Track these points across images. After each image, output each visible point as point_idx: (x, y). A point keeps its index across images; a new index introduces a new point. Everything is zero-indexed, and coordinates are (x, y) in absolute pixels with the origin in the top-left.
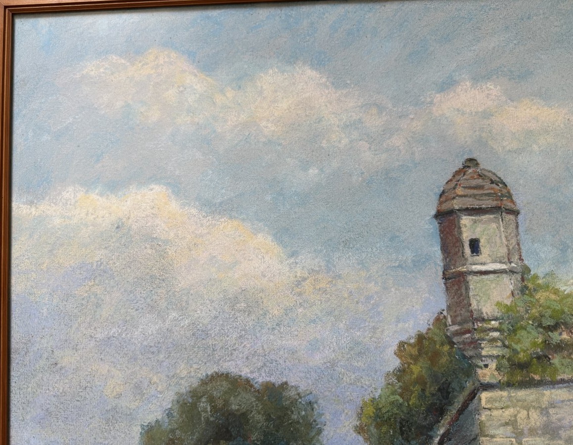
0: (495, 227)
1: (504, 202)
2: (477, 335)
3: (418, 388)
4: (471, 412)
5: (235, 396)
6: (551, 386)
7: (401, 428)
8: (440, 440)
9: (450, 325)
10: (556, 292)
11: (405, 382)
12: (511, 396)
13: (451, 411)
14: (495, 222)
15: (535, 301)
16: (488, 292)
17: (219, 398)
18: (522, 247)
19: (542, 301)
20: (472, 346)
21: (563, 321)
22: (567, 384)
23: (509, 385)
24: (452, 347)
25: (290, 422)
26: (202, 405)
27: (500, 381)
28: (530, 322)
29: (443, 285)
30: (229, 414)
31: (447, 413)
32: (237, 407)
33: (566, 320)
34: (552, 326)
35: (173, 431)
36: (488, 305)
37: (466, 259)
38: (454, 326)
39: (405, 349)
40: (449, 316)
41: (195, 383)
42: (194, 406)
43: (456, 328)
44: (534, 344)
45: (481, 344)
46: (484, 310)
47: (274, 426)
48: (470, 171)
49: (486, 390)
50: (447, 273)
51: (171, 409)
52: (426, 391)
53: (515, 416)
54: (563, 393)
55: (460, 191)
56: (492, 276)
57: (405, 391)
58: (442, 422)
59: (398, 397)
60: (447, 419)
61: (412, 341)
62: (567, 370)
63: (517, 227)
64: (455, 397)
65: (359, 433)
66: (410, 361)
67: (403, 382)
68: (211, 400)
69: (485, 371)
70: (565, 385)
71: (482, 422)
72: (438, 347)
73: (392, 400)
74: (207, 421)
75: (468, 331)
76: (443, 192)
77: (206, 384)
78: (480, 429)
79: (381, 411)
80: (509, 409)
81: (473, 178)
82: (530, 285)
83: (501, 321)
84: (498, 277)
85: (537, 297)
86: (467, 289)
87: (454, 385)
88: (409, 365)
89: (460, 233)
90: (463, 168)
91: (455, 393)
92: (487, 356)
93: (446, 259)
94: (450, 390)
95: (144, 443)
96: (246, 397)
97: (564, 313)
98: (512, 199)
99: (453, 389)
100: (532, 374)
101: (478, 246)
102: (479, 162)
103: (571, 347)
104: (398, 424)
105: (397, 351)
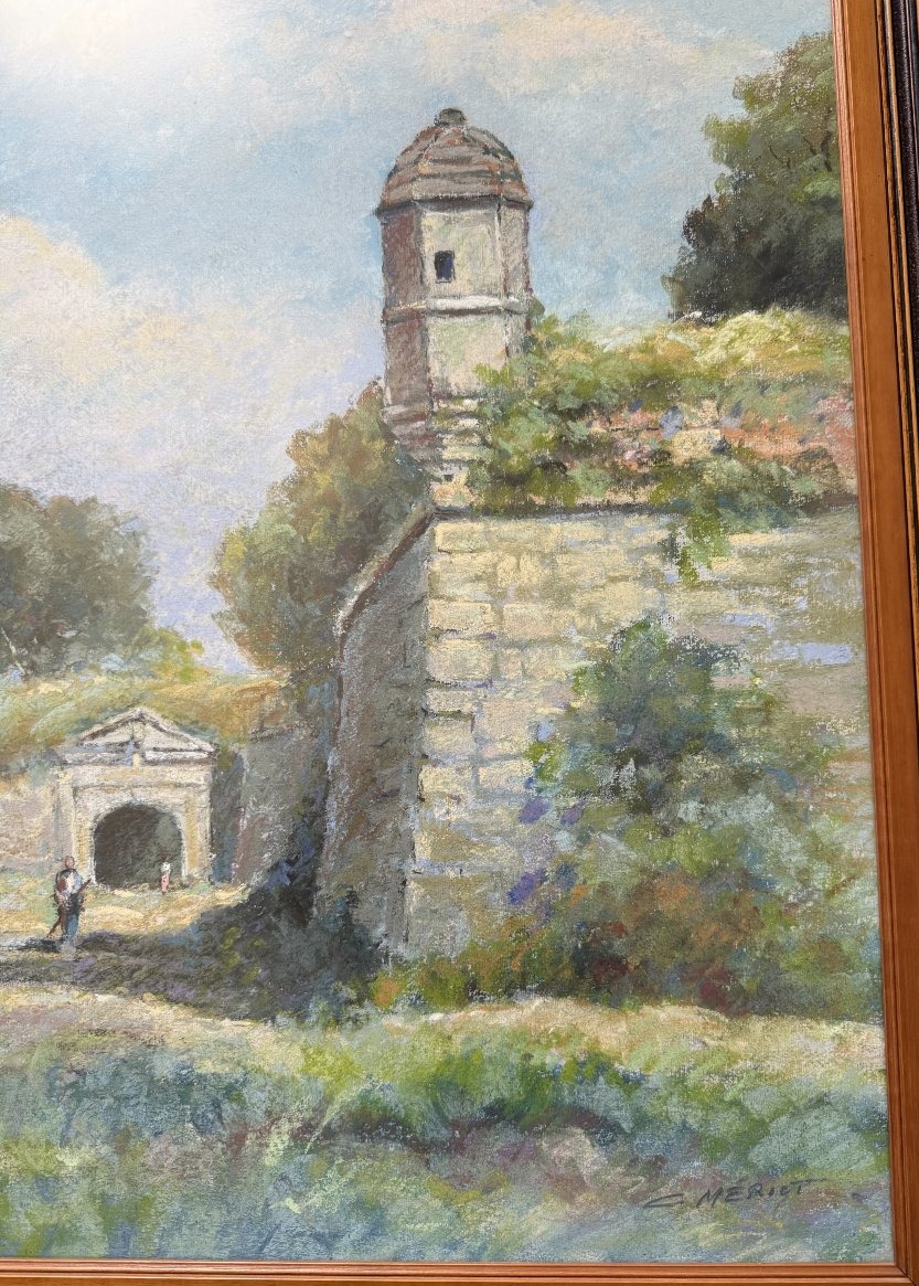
0: (485, 231)
1: (506, 187)
2: (435, 424)
3: (322, 515)
4: (415, 557)
6: (564, 517)
7: (290, 580)
8: (357, 602)
9: (388, 405)
10: (588, 348)
11: (301, 502)
12: (489, 531)
13: (381, 553)
14: (486, 222)
15: (546, 365)
16: (462, 348)
18: (532, 267)
19: (559, 366)
20: (427, 443)
21: (594, 401)
22: (593, 513)
23: (488, 512)
24: (390, 443)
25: (98, 564)
27: (471, 504)
28: (536, 403)
29: (382, 334)
31: (372, 557)
33: (602, 400)
34: (575, 411)
36: (461, 371)
37: (427, 289)
38: (396, 407)
39: (304, 445)
40: (388, 389)
43: (400, 409)
44: (540, 442)
45: (442, 439)
46: (453, 380)
47: (69, 570)
48: (448, 131)
49: (445, 519)
50: (391, 312)
52: (337, 517)
53: (495, 565)
54: (584, 528)
55: (425, 167)
56: (471, 318)
57: (302, 517)
58: (364, 571)
59: (288, 527)
60: (372, 567)
61: (320, 431)
62: (595, 487)
63: (526, 231)
64: (390, 530)
65: (218, 588)
66: (312, 465)
67: (298, 501)
69: (447, 486)
70: (589, 515)
71: (434, 573)
72: (364, 442)
73: (278, 532)
75: (422, 417)
76: (396, 169)
78: (430, 585)
79: (257, 550)
80: (484, 555)
81: (452, 144)
82: (541, 337)
83: (482, 399)
84: (483, 320)
85: (552, 357)
86: (425, 341)
87: (390, 509)
88: (311, 474)
89: (420, 241)
90: (435, 127)
91: (391, 524)
92: (451, 461)
93: (390, 288)
94: (381, 517)
96: (25, 521)
97: (600, 387)
98: (521, 181)
99: (388, 516)
100: (531, 495)
101: (451, 265)
102: (465, 114)
103: (609, 447)
104: (285, 574)
105: (291, 448)
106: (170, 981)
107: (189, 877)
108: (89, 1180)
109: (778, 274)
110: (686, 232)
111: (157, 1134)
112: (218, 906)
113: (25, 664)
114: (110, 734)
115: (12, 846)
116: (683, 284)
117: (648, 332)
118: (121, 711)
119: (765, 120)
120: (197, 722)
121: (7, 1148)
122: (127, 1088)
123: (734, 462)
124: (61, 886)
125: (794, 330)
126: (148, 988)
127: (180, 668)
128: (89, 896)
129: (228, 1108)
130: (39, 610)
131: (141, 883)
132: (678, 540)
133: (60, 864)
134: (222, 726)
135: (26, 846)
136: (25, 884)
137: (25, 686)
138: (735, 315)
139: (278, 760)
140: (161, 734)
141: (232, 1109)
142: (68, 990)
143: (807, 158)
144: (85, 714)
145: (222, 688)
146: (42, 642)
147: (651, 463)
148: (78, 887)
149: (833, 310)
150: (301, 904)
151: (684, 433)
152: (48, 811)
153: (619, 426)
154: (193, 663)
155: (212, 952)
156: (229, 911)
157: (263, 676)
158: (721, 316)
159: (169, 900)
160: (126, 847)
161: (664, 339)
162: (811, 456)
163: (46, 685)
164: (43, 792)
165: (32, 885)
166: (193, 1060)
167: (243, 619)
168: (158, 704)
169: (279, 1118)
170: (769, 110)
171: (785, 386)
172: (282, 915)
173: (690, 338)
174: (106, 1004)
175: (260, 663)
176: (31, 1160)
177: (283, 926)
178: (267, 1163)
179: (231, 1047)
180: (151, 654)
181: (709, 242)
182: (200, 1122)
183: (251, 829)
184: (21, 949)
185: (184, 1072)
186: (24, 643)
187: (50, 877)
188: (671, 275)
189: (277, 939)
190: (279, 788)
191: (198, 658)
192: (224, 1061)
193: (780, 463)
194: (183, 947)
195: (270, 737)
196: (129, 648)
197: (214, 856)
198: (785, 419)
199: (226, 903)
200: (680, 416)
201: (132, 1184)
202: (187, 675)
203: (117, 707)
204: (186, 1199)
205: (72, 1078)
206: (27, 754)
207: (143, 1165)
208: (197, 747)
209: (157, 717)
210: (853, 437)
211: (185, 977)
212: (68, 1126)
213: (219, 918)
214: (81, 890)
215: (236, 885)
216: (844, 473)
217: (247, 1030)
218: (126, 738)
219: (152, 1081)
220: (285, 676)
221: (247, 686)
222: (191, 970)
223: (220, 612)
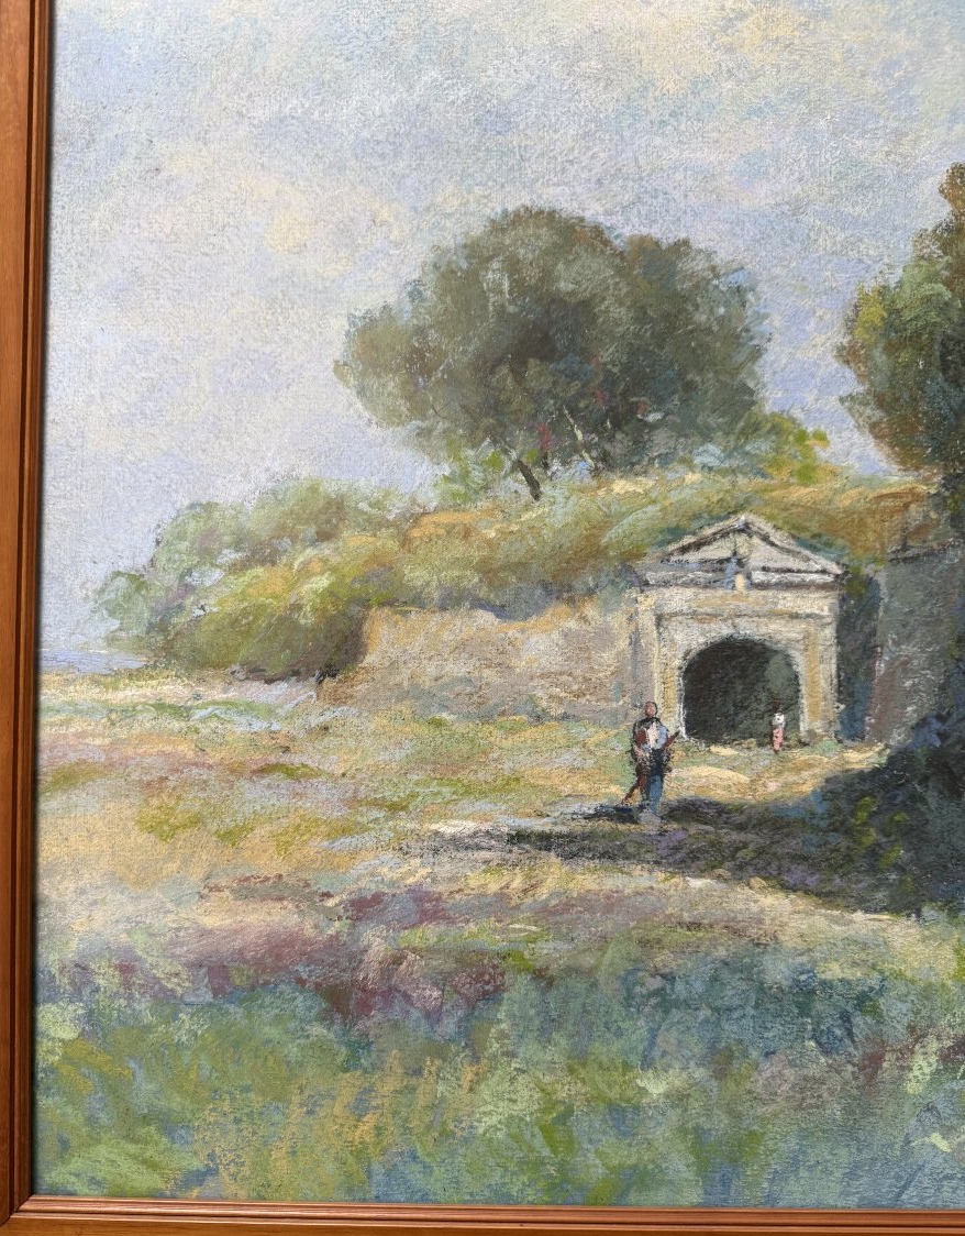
5: (568, 263)
7: (943, 356)
11: (959, 256)
17: (531, 264)
25: (690, 327)
26: (490, 276)
30: (553, 301)
32: (571, 287)
35: (420, 331)
41: (478, 229)
42: (472, 277)
47: (652, 334)
51: (419, 282)
57: (959, 275)
59: (940, 287)
65: (847, 362)
67: (955, 254)
68: (513, 266)
73: (928, 293)
74: (501, 310)
77: (503, 230)
79: (901, 316)
95: (353, 356)
96: (595, 266)
104: (936, 347)
105: (945, 186)
106: (786, 863)
107: (811, 733)
108: (679, 1111)
111: (768, 1055)
112: (848, 770)
113: (594, 454)
114: (705, 548)
115: (575, 687)
118: (720, 519)
120: (819, 535)
121: (571, 1070)
122: (729, 996)
124: (640, 739)
126: (758, 872)
127: (797, 465)
128: (678, 753)
129: (861, 1022)
130: (614, 383)
131: (745, 738)
133: (639, 711)
134: (853, 542)
135: (591, 687)
136: (594, 735)
137: (594, 483)
139: (926, 588)
140: (772, 549)
141: (866, 1023)
142: (650, 872)
144: (673, 521)
145: (853, 492)
146: (617, 425)
148: (663, 741)
150: (955, 770)
152: (623, 644)
154: (815, 459)
155: (842, 828)
156: (862, 776)
157: (905, 478)
159: (783, 760)
160: (726, 693)
163: (623, 482)
164: (617, 620)
165: (602, 736)
166: (815, 962)
167: (880, 402)
168: (768, 511)
169: (925, 1036)
172: (930, 784)
174: (701, 890)
175: (903, 462)
176: (603, 1087)
177: (932, 798)
178: (910, 1091)
179: (865, 946)
180: (761, 446)
182: (824, 1040)
183: (890, 674)
184: (588, 817)
185: (803, 977)
186: (593, 426)
187: (625, 729)
189: (923, 814)
190: (927, 624)
191: (822, 453)
192: (855, 964)
194: (803, 821)
195: (915, 558)
196: (732, 438)
197: (842, 707)
199: (857, 767)
201: (736, 1116)
202: (807, 475)
203: (714, 513)
204: (804, 1134)
205: (656, 983)
206: (597, 571)
207: (750, 1092)
208: (818, 567)
209: (767, 528)
211: (805, 859)
212: (652, 1043)
213: (849, 786)
214: (666, 745)
215: (871, 744)
217: (884, 926)
218: (726, 554)
219: (761, 989)
220: (935, 480)
221: (885, 491)
222: (813, 849)
223: (851, 395)
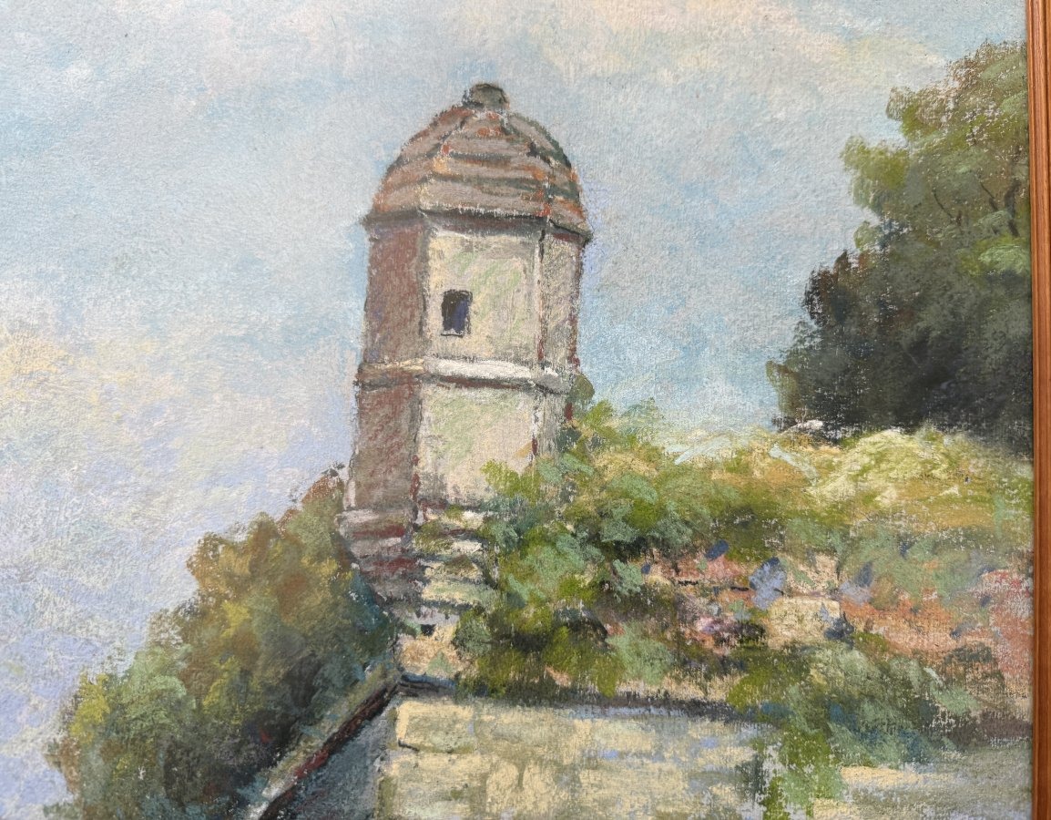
0: (520, 269)
1: (555, 208)
2: (417, 543)
3: (229, 668)
4: (363, 750)
6: (598, 710)
7: (168, 767)
8: (266, 813)
9: (350, 509)
10: (653, 455)
11: (200, 645)
12: (481, 722)
13: (309, 738)
14: (523, 256)
15: (591, 472)
16: (469, 434)
18: (580, 325)
19: (609, 476)
20: (400, 570)
21: (657, 535)
22: (642, 710)
23: (481, 690)
24: (345, 567)
27: (457, 676)
28: (570, 527)
29: (353, 402)
31: (297, 744)
33: (668, 535)
34: (628, 546)
36: (464, 467)
37: (427, 342)
38: (361, 512)
39: (216, 556)
40: (353, 484)
43: (365, 516)
44: (570, 587)
45: (424, 568)
46: (451, 480)
48: (481, 115)
49: (415, 696)
50: (370, 371)
52: (251, 675)
53: (484, 777)
54: (627, 732)
55: (443, 164)
56: (487, 393)
57: (197, 669)
58: (281, 765)
59: (175, 682)
60: (295, 759)
61: (241, 538)
62: (648, 669)
63: (578, 275)
64: (328, 704)
65: (58, 764)
66: (223, 589)
67: (195, 642)
69: (424, 643)
70: (635, 711)
71: (388, 780)
72: (305, 561)
73: (160, 688)
75: (398, 531)
76: (399, 162)
78: (381, 798)
79: (125, 713)
80: (470, 757)
81: (484, 134)
82: (586, 430)
83: (490, 513)
84: (504, 397)
85: (599, 463)
86: (416, 418)
87: (332, 670)
88: (218, 605)
89: (424, 272)
90: (463, 108)
91: (330, 694)
92: (435, 604)
93: (374, 335)
94: (318, 682)
97: (666, 515)
98: (577, 201)
99: (327, 681)
100: (551, 670)
101: (465, 313)
102: (508, 94)
103: (670, 609)
104: (161, 755)
105: (194, 559)
109: (934, 379)
110: (809, 301)
116: (798, 377)
117: (742, 443)
119: (929, 154)
123: (856, 654)
125: (954, 462)
132: (766, 766)
138: (871, 431)
143: (985, 213)
147: (734, 641)
149: (1011, 439)
151: (786, 600)
153: (691, 578)
158: (851, 430)
161: (765, 455)
162: (967, 657)
170: (936, 140)
171: (936, 547)
173: (803, 459)
181: (841, 319)
188: (781, 362)
193: (922, 664)
198: (934, 596)
200: (781, 574)
210: (1029, 633)
216: (1013, 687)
223: (57, 805)
